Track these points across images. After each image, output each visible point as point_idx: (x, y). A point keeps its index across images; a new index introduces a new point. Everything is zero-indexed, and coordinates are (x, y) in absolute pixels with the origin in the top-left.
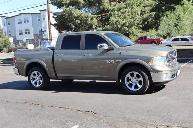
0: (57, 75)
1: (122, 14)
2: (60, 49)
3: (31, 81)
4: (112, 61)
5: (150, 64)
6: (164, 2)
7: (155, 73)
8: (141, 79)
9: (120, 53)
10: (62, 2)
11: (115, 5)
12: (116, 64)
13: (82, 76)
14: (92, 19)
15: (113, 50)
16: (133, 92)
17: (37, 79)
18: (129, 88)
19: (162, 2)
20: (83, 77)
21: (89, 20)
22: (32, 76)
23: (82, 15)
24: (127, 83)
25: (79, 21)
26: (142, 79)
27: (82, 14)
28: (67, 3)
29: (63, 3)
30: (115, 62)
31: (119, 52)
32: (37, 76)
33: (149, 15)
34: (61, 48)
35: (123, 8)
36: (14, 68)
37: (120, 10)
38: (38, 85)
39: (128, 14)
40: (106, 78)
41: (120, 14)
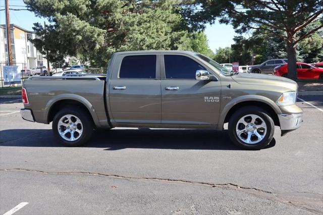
0: (111, 121)
1: (145, 31)
2: (118, 77)
3: (60, 131)
4: (215, 98)
5: (280, 103)
6: (189, 19)
7: (285, 116)
8: (264, 125)
9: (229, 86)
10: (53, 6)
11: (134, 17)
12: (222, 103)
13: (159, 122)
14: (99, 35)
15: (217, 80)
16: (248, 145)
17: (71, 127)
18: (243, 140)
19: (187, 18)
20: (161, 124)
21: (96, 36)
22: (60, 123)
23: (86, 28)
24: (239, 132)
25: (80, 38)
26: (266, 125)
27: (86, 26)
28: (60, 9)
29: (55, 7)
30: (220, 100)
31: (228, 83)
32: (71, 124)
33: (180, 34)
34: (120, 76)
35: (146, 21)
36: (22, 109)
37: (140, 24)
38: (73, 139)
39: (152, 31)
40: (201, 124)
41: (142, 31)
